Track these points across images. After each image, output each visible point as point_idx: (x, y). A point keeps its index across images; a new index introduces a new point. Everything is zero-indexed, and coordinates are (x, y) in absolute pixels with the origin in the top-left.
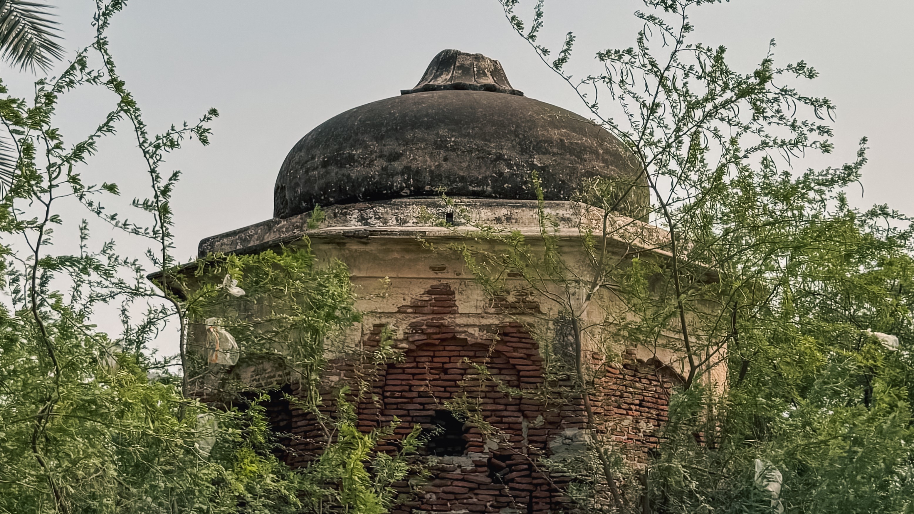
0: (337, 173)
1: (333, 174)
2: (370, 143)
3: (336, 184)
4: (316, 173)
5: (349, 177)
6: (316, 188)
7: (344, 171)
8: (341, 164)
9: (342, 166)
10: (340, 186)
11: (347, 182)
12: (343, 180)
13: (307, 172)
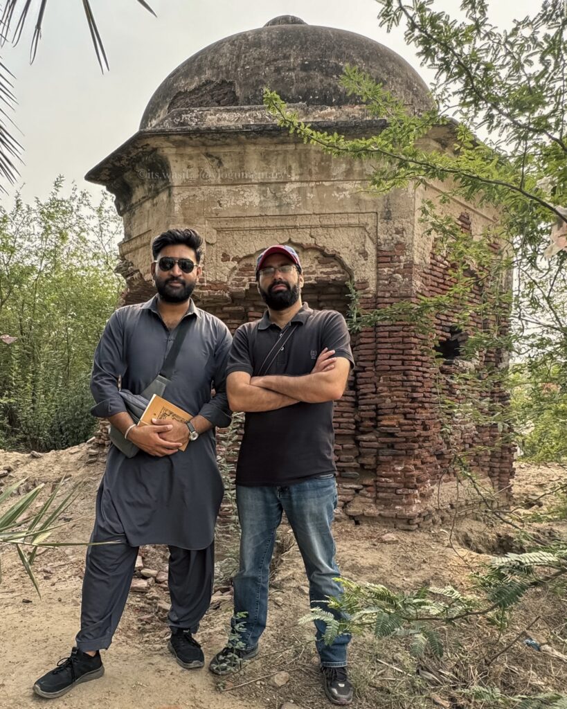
0: (321, 81)
1: (317, 81)
2: (357, 60)
3: (321, 92)
4: (292, 74)
5: (336, 88)
6: (293, 90)
7: (331, 81)
8: (327, 72)
9: (327, 75)
10: (325, 96)
11: (334, 94)
12: (329, 90)
13: (278, 70)
